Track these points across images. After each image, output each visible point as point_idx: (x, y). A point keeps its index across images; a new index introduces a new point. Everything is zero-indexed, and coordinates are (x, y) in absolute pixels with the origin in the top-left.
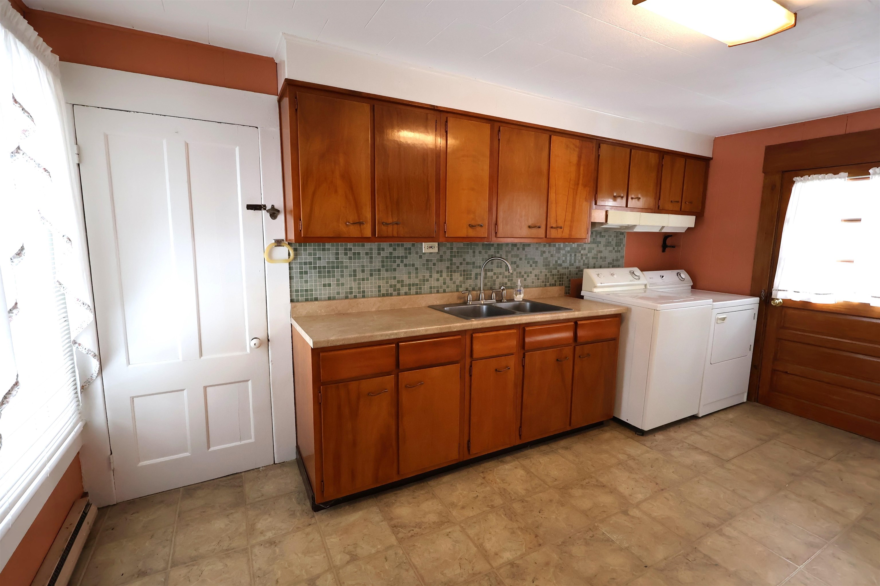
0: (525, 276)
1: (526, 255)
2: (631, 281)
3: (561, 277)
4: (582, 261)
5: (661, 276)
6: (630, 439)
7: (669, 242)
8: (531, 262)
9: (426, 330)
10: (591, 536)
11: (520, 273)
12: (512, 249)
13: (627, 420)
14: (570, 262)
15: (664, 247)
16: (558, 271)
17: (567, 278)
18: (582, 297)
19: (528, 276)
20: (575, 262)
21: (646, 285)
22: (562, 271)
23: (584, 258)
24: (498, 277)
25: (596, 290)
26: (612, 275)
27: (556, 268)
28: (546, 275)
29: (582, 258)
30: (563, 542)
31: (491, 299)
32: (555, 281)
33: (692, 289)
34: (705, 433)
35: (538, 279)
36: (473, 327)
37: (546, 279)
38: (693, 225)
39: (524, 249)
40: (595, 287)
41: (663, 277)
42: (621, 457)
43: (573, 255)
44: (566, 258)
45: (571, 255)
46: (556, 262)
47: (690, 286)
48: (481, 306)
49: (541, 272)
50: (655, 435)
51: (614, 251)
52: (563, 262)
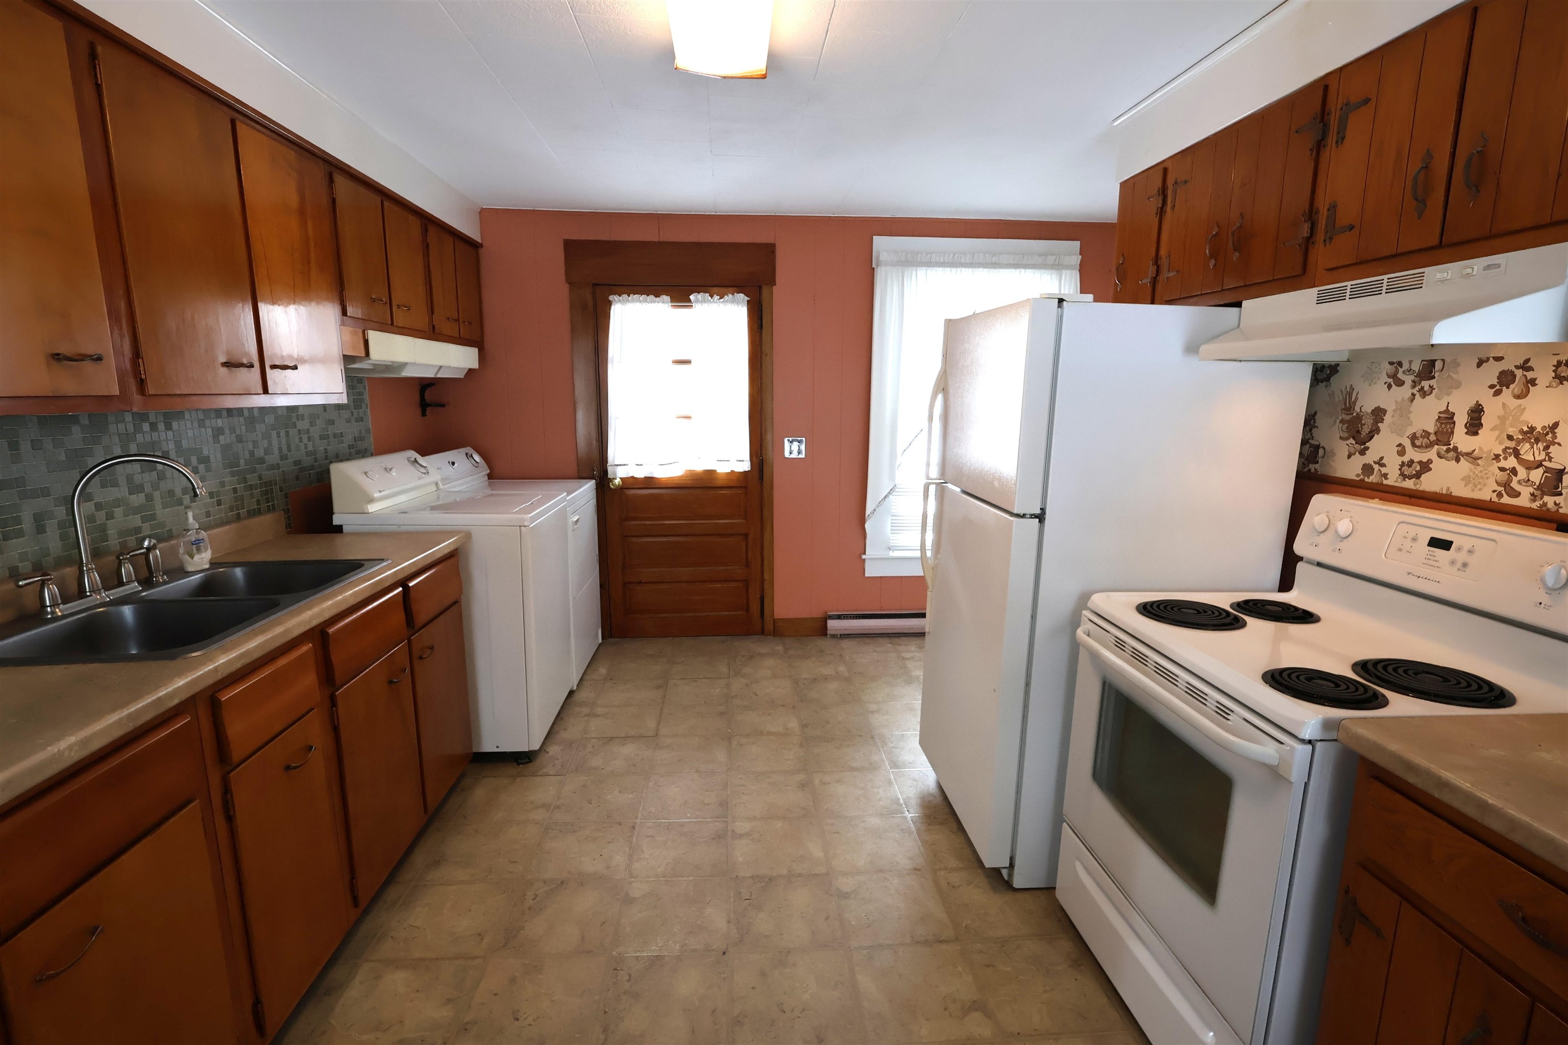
1: (178, 444)
2: (420, 478)
3: (267, 487)
4: (302, 445)
5: (450, 463)
6: (519, 779)
7: (428, 395)
8: (194, 460)
10: (627, 978)
11: (171, 493)
12: (138, 429)
13: (497, 747)
14: (280, 449)
15: (424, 406)
16: (260, 478)
17: (281, 490)
18: (339, 529)
20: (289, 450)
21: (437, 484)
22: (268, 475)
23: (305, 440)
24: (110, 516)
25: (372, 508)
26: (388, 470)
27: (253, 470)
28: (235, 490)
29: (301, 440)
30: (605, 1031)
31: (121, 584)
32: (258, 502)
33: (489, 479)
34: (599, 710)
35: (219, 503)
37: (236, 499)
38: (475, 365)
39: (169, 427)
40: (371, 500)
41: (453, 463)
42: (539, 815)
43: (283, 434)
44: (270, 444)
45: (278, 436)
46: (252, 453)
47: (485, 475)
49: (222, 484)
50: (545, 750)
51: (353, 420)
52: (267, 452)
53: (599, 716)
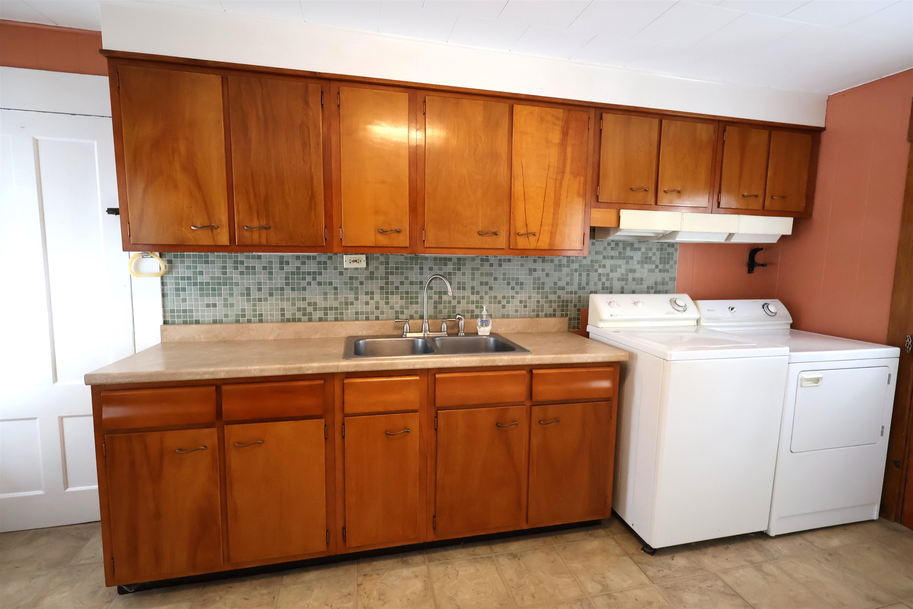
0: (504, 302)
1: (504, 274)
2: (668, 313)
3: (564, 305)
4: (600, 284)
5: (730, 308)
6: (626, 558)
7: (759, 257)
8: (513, 283)
9: (262, 370)
11: (495, 298)
12: (482, 265)
13: (633, 525)
14: (580, 284)
15: (751, 265)
16: (559, 297)
17: (575, 306)
18: (587, 335)
19: (508, 302)
20: (588, 284)
21: (698, 321)
22: (565, 296)
23: (604, 279)
24: (459, 302)
25: (601, 325)
26: (635, 303)
27: (555, 293)
28: (538, 302)
29: (600, 279)
31: (441, 331)
32: (555, 310)
33: (791, 328)
35: (525, 306)
36: (339, 369)
37: (538, 306)
38: (789, 232)
39: (500, 265)
40: (601, 320)
41: (732, 309)
43: (584, 274)
44: (572, 279)
45: (580, 275)
46: (555, 284)
47: (788, 324)
48: (416, 339)
49: (530, 297)
50: (674, 557)
51: (657, 270)
52: (567, 284)
53: (762, 571)
